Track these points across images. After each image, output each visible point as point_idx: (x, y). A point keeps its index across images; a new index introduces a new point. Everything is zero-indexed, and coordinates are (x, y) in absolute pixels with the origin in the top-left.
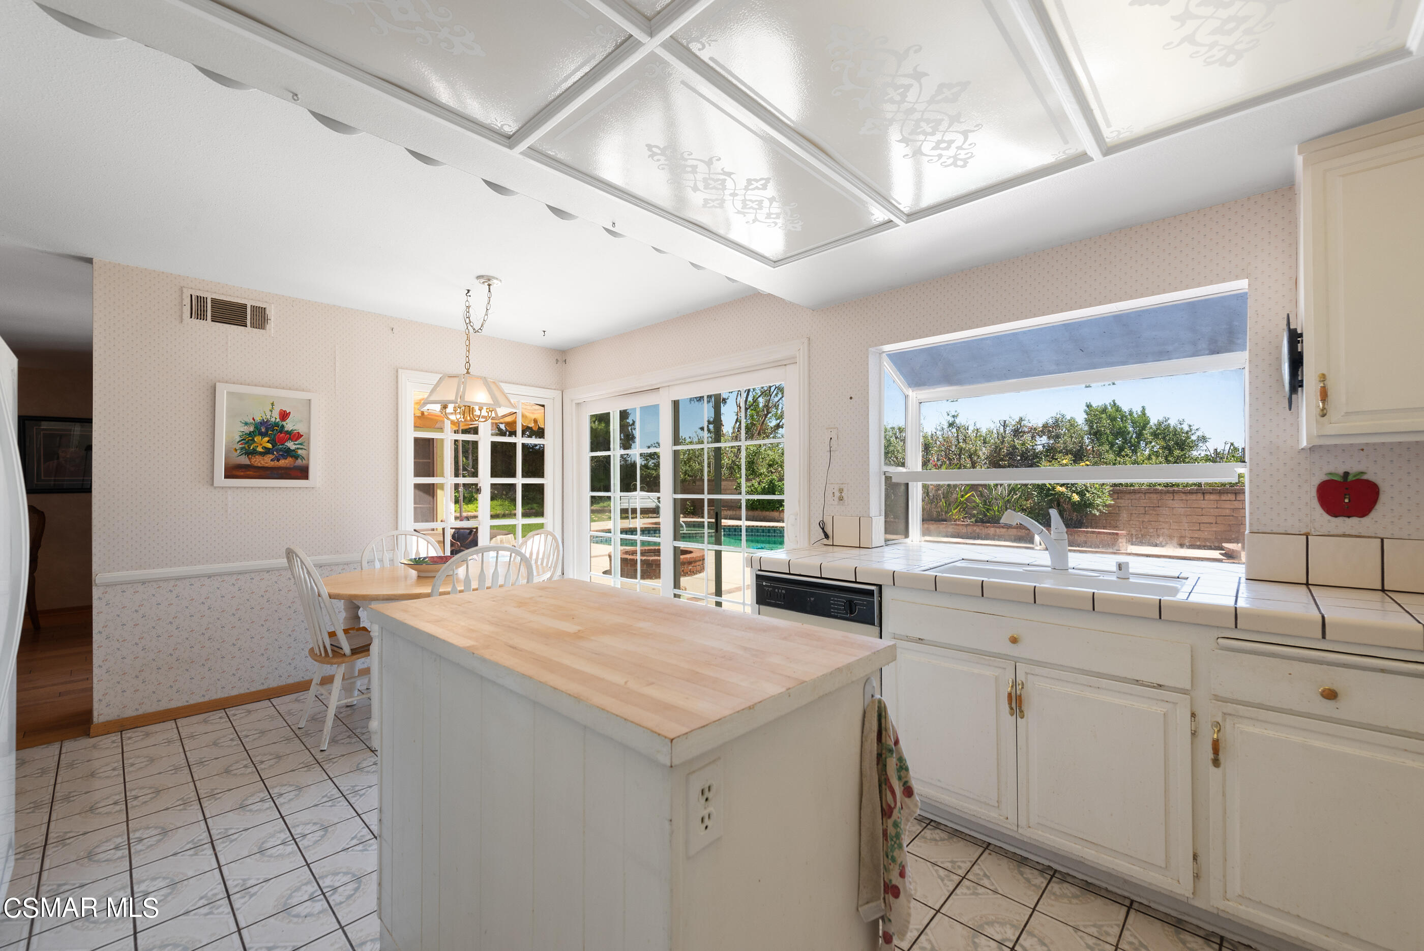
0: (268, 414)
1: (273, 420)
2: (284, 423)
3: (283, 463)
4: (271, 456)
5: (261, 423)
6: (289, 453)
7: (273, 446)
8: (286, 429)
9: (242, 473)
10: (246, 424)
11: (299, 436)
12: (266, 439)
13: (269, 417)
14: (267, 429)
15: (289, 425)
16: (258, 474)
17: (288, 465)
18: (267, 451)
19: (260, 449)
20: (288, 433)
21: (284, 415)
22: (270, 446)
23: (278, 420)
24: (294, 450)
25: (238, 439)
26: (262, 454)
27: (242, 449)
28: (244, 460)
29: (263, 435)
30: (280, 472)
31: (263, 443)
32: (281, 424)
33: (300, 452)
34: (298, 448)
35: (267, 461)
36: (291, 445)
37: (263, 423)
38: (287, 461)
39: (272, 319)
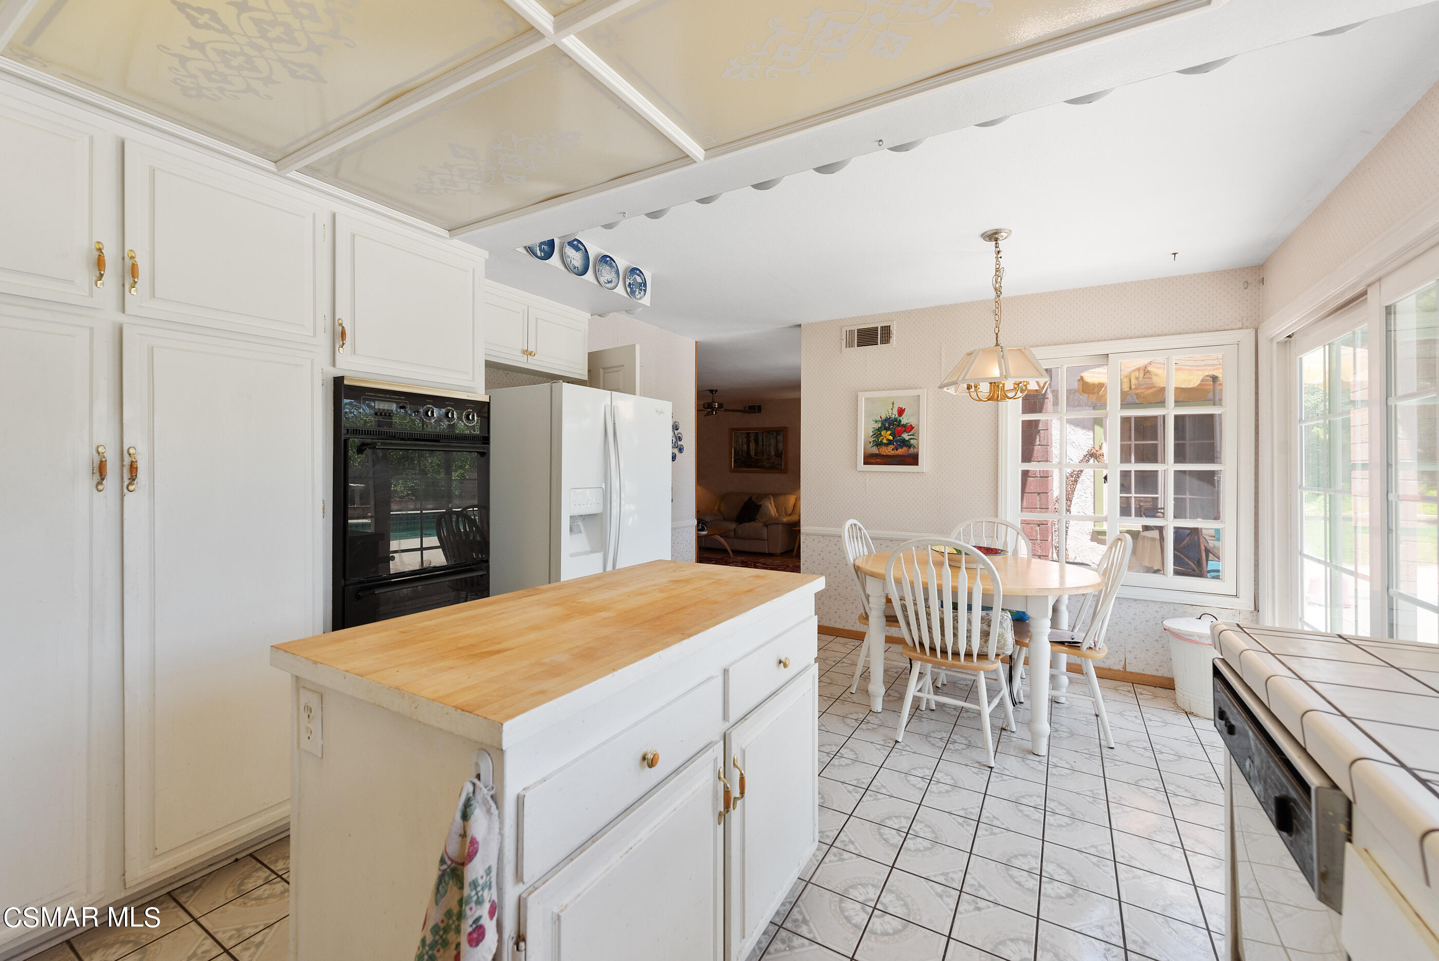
0: (890, 411)
1: (893, 416)
2: (901, 418)
3: (900, 451)
4: (892, 447)
5: (885, 420)
6: (905, 443)
7: (894, 438)
8: (902, 423)
9: (874, 461)
10: (876, 421)
11: (912, 428)
12: (889, 432)
13: (890, 414)
14: (889, 425)
15: (904, 420)
16: (884, 461)
17: (904, 454)
18: (890, 442)
19: (885, 441)
20: (904, 426)
21: (901, 412)
22: (891, 438)
23: (897, 416)
24: (908, 441)
25: (872, 434)
26: (887, 445)
27: (874, 441)
28: (875, 450)
29: (887, 429)
30: (898, 459)
31: (887, 435)
32: (899, 419)
33: (912, 441)
34: (911, 439)
35: (889, 451)
36: (906, 436)
37: (887, 420)
38: (903, 450)
39: (895, 333)
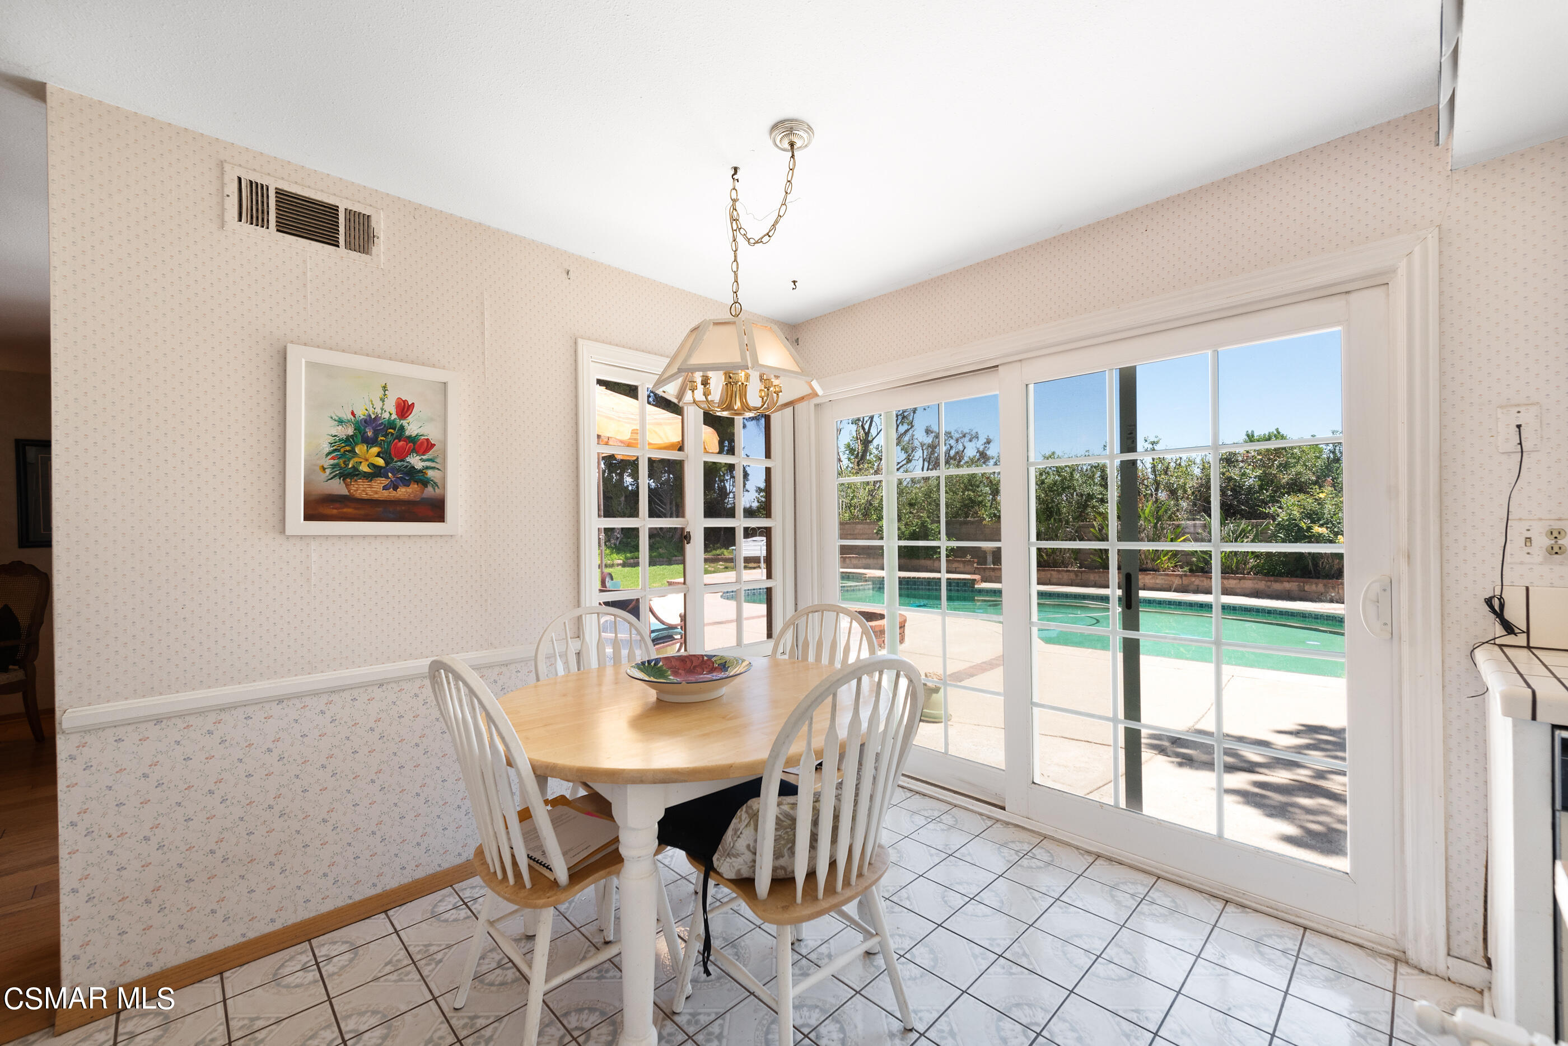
0: (378, 405)
1: (386, 416)
2: (404, 422)
3: (403, 492)
4: (384, 481)
5: (365, 421)
6: (413, 476)
7: (387, 463)
8: (407, 433)
9: (335, 511)
10: (341, 422)
11: (429, 446)
12: (375, 450)
13: (379, 411)
14: (376, 432)
15: (413, 427)
16: (362, 512)
17: (412, 497)
18: (377, 472)
19: (364, 468)
20: (411, 439)
21: (404, 409)
22: (380, 462)
23: (394, 416)
24: (420, 471)
25: (327, 449)
26: (369, 477)
27: (334, 466)
28: (337, 487)
29: (370, 442)
30: (398, 508)
31: (369, 456)
32: (399, 423)
33: (430, 473)
34: (427, 468)
35: (376, 489)
36: (416, 461)
37: (370, 421)
38: (409, 490)
39: (382, 238)
